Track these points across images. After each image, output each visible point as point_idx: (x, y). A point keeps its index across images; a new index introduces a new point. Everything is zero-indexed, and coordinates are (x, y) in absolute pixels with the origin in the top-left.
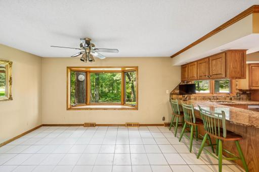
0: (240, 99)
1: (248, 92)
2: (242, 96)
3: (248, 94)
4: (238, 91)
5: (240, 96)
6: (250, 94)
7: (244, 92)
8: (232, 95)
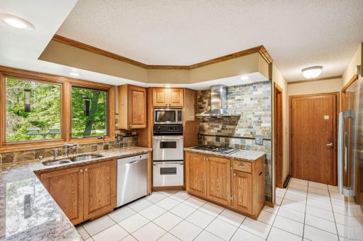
0: (121, 146)
1: (134, 133)
2: (125, 140)
3: (134, 136)
4: (118, 132)
5: (122, 139)
6: (137, 135)
7: (128, 133)
8: (108, 140)
